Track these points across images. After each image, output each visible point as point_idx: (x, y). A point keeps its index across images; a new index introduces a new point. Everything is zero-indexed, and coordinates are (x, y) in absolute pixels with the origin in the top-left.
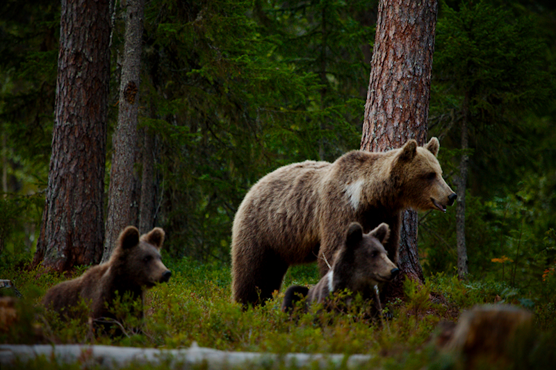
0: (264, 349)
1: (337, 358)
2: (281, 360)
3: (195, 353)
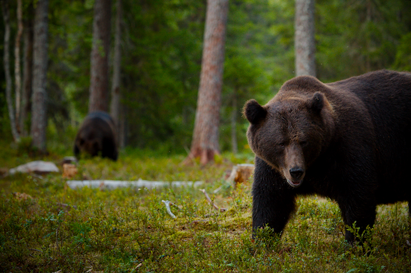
0: (165, 181)
1: (190, 184)
2: (170, 185)
3: (141, 183)
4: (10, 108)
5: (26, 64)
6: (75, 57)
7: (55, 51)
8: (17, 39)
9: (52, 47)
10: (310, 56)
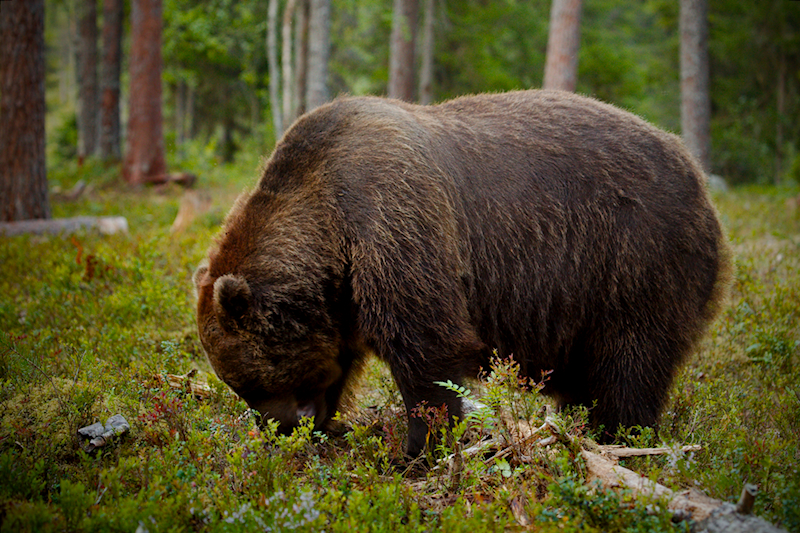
4: (276, 111)
5: (299, 50)
6: (369, 41)
7: (341, 32)
8: (287, 14)
9: (336, 26)
10: (701, 45)
